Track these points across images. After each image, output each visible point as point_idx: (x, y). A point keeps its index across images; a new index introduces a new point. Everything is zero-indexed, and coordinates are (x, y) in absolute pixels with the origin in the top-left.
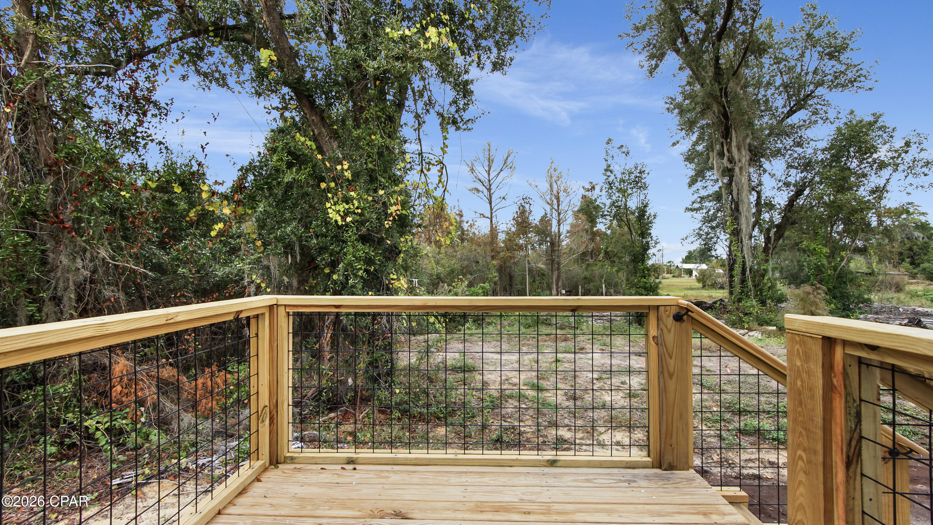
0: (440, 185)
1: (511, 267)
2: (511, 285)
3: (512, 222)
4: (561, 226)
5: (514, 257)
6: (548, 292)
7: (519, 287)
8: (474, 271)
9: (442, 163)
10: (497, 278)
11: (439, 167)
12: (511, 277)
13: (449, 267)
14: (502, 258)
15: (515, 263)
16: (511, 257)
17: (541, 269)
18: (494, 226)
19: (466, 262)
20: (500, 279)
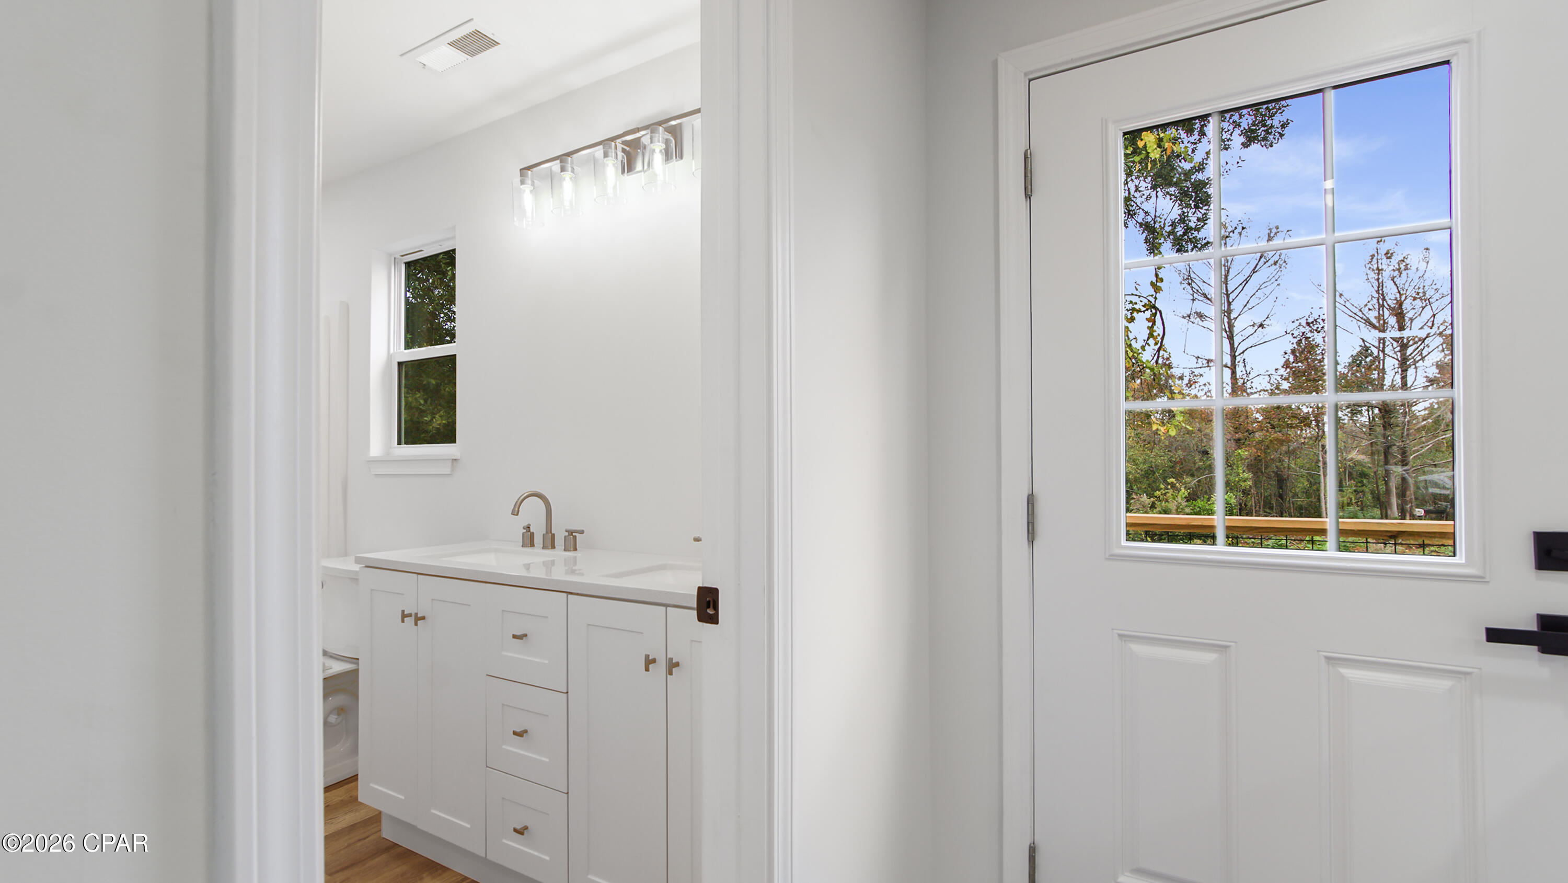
0: (1151, 341)
1: (1280, 461)
2: (1281, 496)
3: (1282, 371)
4: (1411, 372)
5: (1288, 441)
6: (1377, 512)
7: (1302, 500)
8: (1199, 469)
9: (1154, 307)
10: (1250, 483)
11: (1148, 314)
12: (1281, 481)
13: (1145, 462)
14: (1261, 442)
15: (1289, 453)
16: (1281, 442)
17: (1357, 463)
18: (1240, 382)
19: (1180, 452)
20: (1256, 483)
